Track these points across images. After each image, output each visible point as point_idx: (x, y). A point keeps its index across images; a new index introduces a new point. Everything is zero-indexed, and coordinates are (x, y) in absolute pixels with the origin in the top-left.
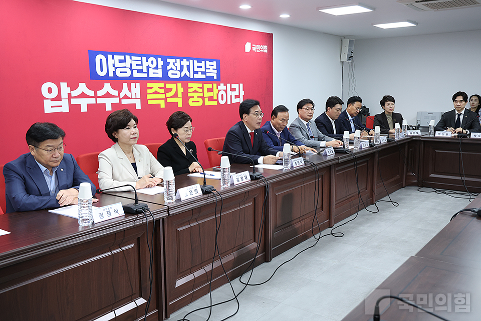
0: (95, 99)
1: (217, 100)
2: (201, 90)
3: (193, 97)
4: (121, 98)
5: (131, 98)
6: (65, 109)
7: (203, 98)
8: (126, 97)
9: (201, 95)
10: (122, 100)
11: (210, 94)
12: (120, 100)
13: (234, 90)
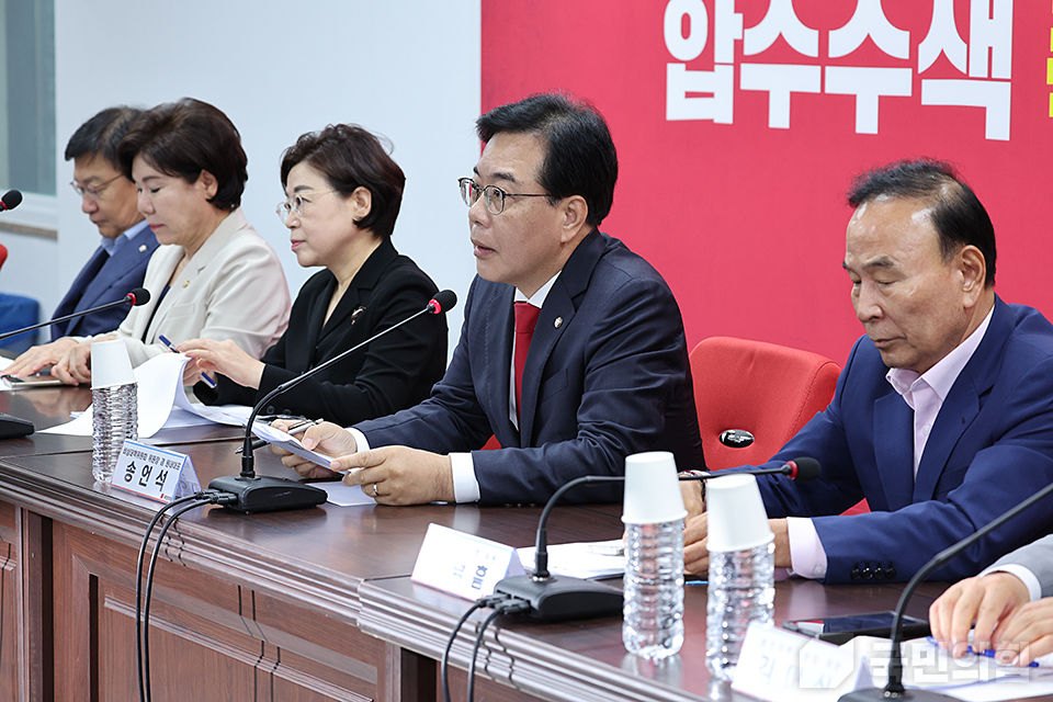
0: (819, 68)
4: (921, 70)
5: (966, 77)
6: (721, 111)
8: (943, 69)
10: (925, 83)
12: (917, 81)
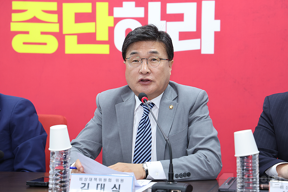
1: (111, 41)
2: (55, 18)
3: (27, 33)
7: (60, 37)
9: (55, 28)
11: (86, 28)
13: (179, 17)
